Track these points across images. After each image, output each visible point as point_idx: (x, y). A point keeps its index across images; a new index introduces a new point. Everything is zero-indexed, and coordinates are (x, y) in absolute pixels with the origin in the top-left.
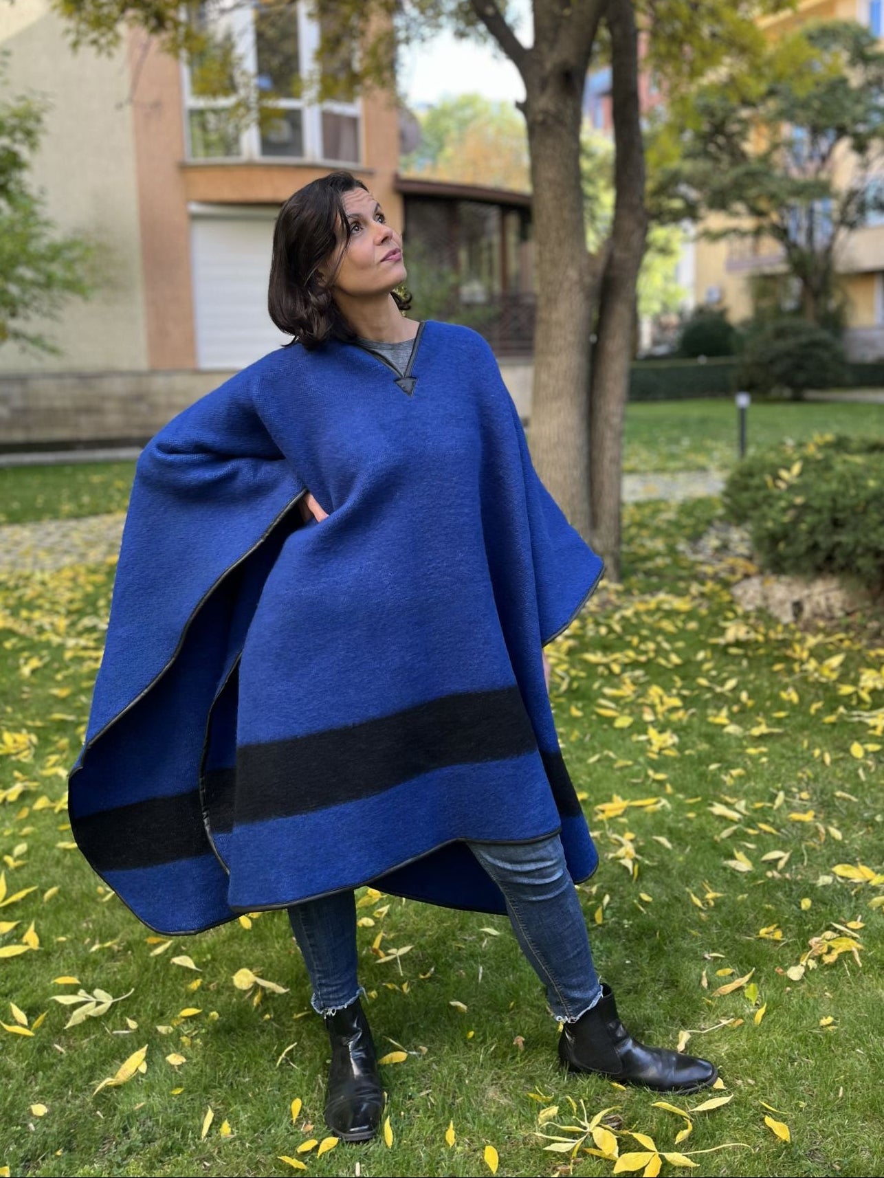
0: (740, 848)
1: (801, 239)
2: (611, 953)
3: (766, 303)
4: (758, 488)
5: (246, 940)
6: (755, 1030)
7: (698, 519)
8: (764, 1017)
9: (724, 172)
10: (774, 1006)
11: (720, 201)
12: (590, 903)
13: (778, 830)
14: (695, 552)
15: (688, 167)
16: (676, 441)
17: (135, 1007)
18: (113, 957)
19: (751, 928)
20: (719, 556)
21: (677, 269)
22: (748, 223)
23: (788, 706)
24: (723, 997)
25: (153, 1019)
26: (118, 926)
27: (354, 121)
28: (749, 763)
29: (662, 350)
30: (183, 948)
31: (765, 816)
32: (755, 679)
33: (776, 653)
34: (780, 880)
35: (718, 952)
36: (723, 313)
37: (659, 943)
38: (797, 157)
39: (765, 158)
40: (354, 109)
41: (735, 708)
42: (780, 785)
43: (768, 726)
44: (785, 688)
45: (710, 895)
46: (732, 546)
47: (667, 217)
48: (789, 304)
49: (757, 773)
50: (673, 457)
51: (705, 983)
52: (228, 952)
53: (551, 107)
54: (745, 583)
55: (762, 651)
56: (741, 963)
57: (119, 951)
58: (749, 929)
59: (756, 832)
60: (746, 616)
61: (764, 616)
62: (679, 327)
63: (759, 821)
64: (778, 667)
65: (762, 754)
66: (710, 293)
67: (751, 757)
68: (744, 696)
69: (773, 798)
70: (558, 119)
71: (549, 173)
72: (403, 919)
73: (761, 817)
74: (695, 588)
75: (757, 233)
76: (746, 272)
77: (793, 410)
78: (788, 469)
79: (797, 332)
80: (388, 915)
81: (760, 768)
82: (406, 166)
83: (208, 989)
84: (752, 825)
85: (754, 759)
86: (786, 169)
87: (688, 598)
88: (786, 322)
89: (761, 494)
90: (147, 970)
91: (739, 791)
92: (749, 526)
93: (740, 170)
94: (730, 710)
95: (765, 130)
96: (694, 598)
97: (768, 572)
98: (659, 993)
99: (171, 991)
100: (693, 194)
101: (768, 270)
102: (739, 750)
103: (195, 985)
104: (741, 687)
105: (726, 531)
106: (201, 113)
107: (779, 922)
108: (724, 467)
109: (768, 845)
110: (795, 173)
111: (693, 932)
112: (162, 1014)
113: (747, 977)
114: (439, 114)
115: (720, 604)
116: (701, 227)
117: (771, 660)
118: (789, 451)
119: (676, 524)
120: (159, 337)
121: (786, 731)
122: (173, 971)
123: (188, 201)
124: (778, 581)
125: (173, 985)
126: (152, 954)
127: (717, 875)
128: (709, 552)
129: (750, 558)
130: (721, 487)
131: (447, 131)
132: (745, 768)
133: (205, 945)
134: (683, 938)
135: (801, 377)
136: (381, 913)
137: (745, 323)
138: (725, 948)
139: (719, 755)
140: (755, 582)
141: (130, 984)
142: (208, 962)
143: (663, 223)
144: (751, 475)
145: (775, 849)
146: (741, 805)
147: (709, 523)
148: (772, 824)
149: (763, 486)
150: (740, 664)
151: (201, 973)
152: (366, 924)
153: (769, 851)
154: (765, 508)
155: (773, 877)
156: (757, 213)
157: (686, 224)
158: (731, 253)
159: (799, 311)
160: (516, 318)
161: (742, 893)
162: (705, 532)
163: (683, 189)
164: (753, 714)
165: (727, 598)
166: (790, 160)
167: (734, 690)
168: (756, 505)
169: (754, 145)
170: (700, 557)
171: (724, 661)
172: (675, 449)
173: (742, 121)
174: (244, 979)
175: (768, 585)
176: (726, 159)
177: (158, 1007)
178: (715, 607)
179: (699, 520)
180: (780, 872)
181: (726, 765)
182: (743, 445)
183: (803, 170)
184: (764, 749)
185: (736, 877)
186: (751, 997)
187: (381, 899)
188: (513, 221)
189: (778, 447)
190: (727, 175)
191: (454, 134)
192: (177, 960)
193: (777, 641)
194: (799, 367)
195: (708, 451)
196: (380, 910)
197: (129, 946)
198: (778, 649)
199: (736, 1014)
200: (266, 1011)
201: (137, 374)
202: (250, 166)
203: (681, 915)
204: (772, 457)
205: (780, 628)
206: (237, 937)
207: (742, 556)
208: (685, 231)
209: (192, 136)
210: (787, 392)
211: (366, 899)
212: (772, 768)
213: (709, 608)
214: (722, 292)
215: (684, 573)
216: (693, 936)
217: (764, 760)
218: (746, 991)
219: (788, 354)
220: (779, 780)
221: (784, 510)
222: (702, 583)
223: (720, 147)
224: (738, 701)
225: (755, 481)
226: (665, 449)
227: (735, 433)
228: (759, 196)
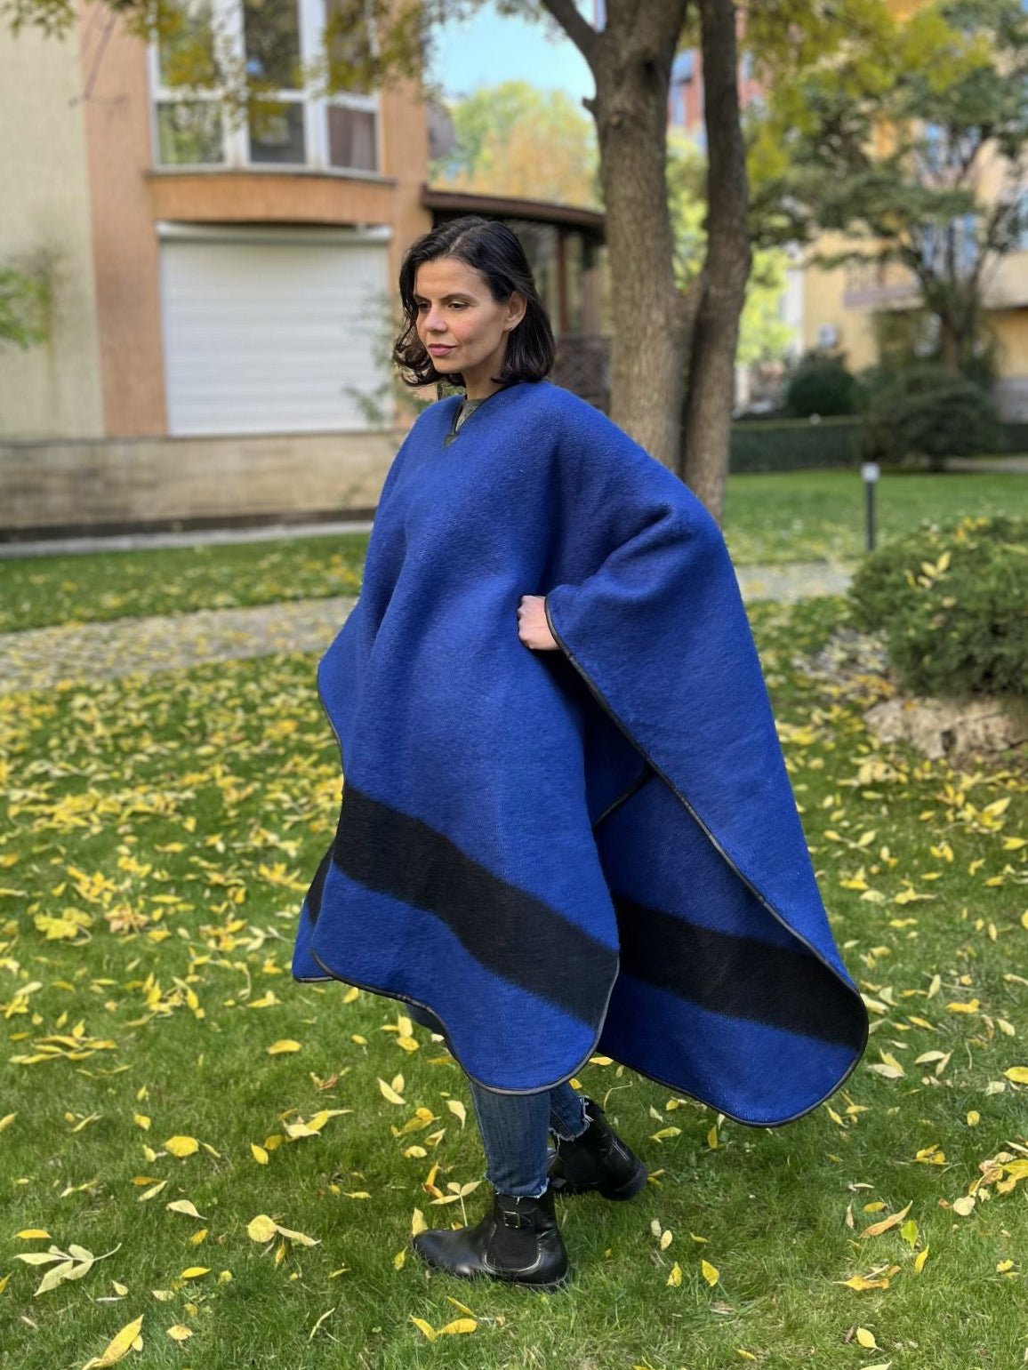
0: (888, 1048)
1: (939, 266)
2: (730, 1185)
3: (894, 347)
4: (896, 587)
5: (261, 1178)
6: (916, 1279)
7: (818, 625)
8: (926, 1262)
9: (840, 181)
10: (938, 1249)
11: (834, 218)
12: (701, 1122)
13: (934, 1024)
14: (815, 668)
15: (794, 175)
16: (786, 525)
17: (122, 1268)
18: (91, 1203)
19: (906, 1151)
20: (845, 672)
21: (781, 303)
22: (871, 246)
23: (941, 865)
24: (873, 1238)
25: (147, 1283)
26: (95, 1163)
27: (370, 118)
28: (894, 939)
29: (763, 407)
30: (181, 1190)
31: (917, 1007)
32: (898, 831)
33: (923, 797)
34: (939, 1088)
35: (866, 1182)
36: (841, 359)
37: (791, 1173)
38: (931, 162)
39: (892, 164)
40: (372, 102)
41: (874, 869)
42: (934, 967)
43: (917, 891)
44: (936, 841)
45: (852, 1109)
46: (861, 660)
47: (767, 239)
48: (925, 348)
49: (904, 952)
50: (782, 544)
51: (850, 1221)
52: (238, 1194)
53: (629, 106)
54: (881, 707)
55: (905, 795)
56: (895, 1195)
57: (97, 1196)
58: (903, 1151)
59: (907, 1028)
60: (884, 750)
61: (907, 749)
62: (783, 377)
63: (910, 1015)
64: (926, 815)
65: (910, 927)
66: (823, 334)
67: (896, 931)
68: (885, 853)
69: (926, 984)
70: (638, 121)
71: (627, 189)
72: (463, 1146)
73: (912, 1007)
74: (817, 715)
75: (884, 257)
76: (869, 308)
77: (932, 481)
78: (934, 562)
79: (936, 384)
80: (443, 1142)
81: (908, 944)
82: (434, 174)
83: (216, 1243)
84: (903, 1018)
85: (900, 934)
86: (918, 176)
87: (809, 728)
88: (921, 371)
89: (901, 593)
90: (135, 1219)
91: (884, 976)
92: (883, 633)
93: (862, 178)
94: (867, 871)
95: (890, 128)
96: (817, 727)
97: (910, 693)
98: (793, 1235)
99: (168, 1247)
100: (803, 210)
101: (897, 304)
102: (881, 922)
103: (199, 1237)
104: (880, 842)
105: (854, 640)
106: (171, 106)
107: (940, 1142)
108: (849, 557)
109: (923, 1043)
110: (929, 182)
111: (833, 1157)
112: (159, 1275)
113: (903, 1213)
114: (476, 107)
115: (849, 735)
116: (810, 251)
117: (917, 805)
118: (934, 539)
119: (791, 632)
120: (118, 397)
121: (940, 897)
122: (169, 1220)
123: (156, 220)
124: (922, 705)
125: (172, 1238)
126: (141, 1199)
127: (860, 1083)
128: (833, 667)
129: (885, 676)
130: (848, 584)
131: (484, 128)
132: (890, 946)
133: (209, 1185)
134: (821, 1165)
135: (942, 441)
136: (435, 1139)
137: (868, 372)
138: (874, 1176)
139: (857, 929)
140: (895, 705)
141: (114, 1238)
142: (214, 1207)
143: (763, 247)
144: (887, 570)
145: (931, 1050)
146: (887, 993)
147: (832, 630)
148: (927, 1018)
149: (904, 584)
150: (878, 812)
151: (206, 1223)
152: (415, 1155)
153: (924, 1052)
154: (905, 611)
155: (930, 1084)
156: (883, 233)
157: (792, 247)
158: (850, 284)
159: (937, 357)
160: (578, 368)
161: (893, 1106)
162: (828, 642)
163: (788, 202)
164: (897, 876)
165: (859, 727)
166: (922, 165)
167: (871, 845)
168: (893, 608)
169: (878, 147)
170: (822, 675)
171: (858, 808)
172: (784, 534)
173: (860, 116)
174: (262, 1228)
175: (910, 710)
176: (842, 164)
177: (154, 1266)
178: (844, 740)
179: (819, 627)
180: (939, 1078)
181: (865, 942)
182: (871, 530)
183: (939, 178)
184: (912, 921)
185: (885, 1085)
186: (908, 1239)
187: (434, 1122)
188: (574, 244)
189: (920, 534)
190: (843, 186)
191: (493, 132)
192: (175, 1206)
193: (924, 781)
194: (939, 429)
195: (827, 538)
196: (433, 1136)
197: (110, 1189)
198: (925, 791)
199: (891, 1260)
200: (292, 1269)
201: (90, 443)
202: (236, 175)
203: (816, 1136)
204: (911, 545)
205: (927, 765)
206: (249, 1175)
207: (875, 672)
208: (791, 256)
209: (162, 137)
210: (925, 461)
211: (415, 1122)
212: (924, 945)
213: (836, 740)
214: (839, 333)
215: (804, 695)
216: (833, 1162)
217: (914, 934)
218: (902, 1231)
219: (926, 412)
220: (933, 960)
221: (930, 615)
222: (828, 709)
223: (834, 150)
224: (877, 859)
225: (892, 578)
226: (771, 535)
227: (861, 514)
228: (885, 212)
